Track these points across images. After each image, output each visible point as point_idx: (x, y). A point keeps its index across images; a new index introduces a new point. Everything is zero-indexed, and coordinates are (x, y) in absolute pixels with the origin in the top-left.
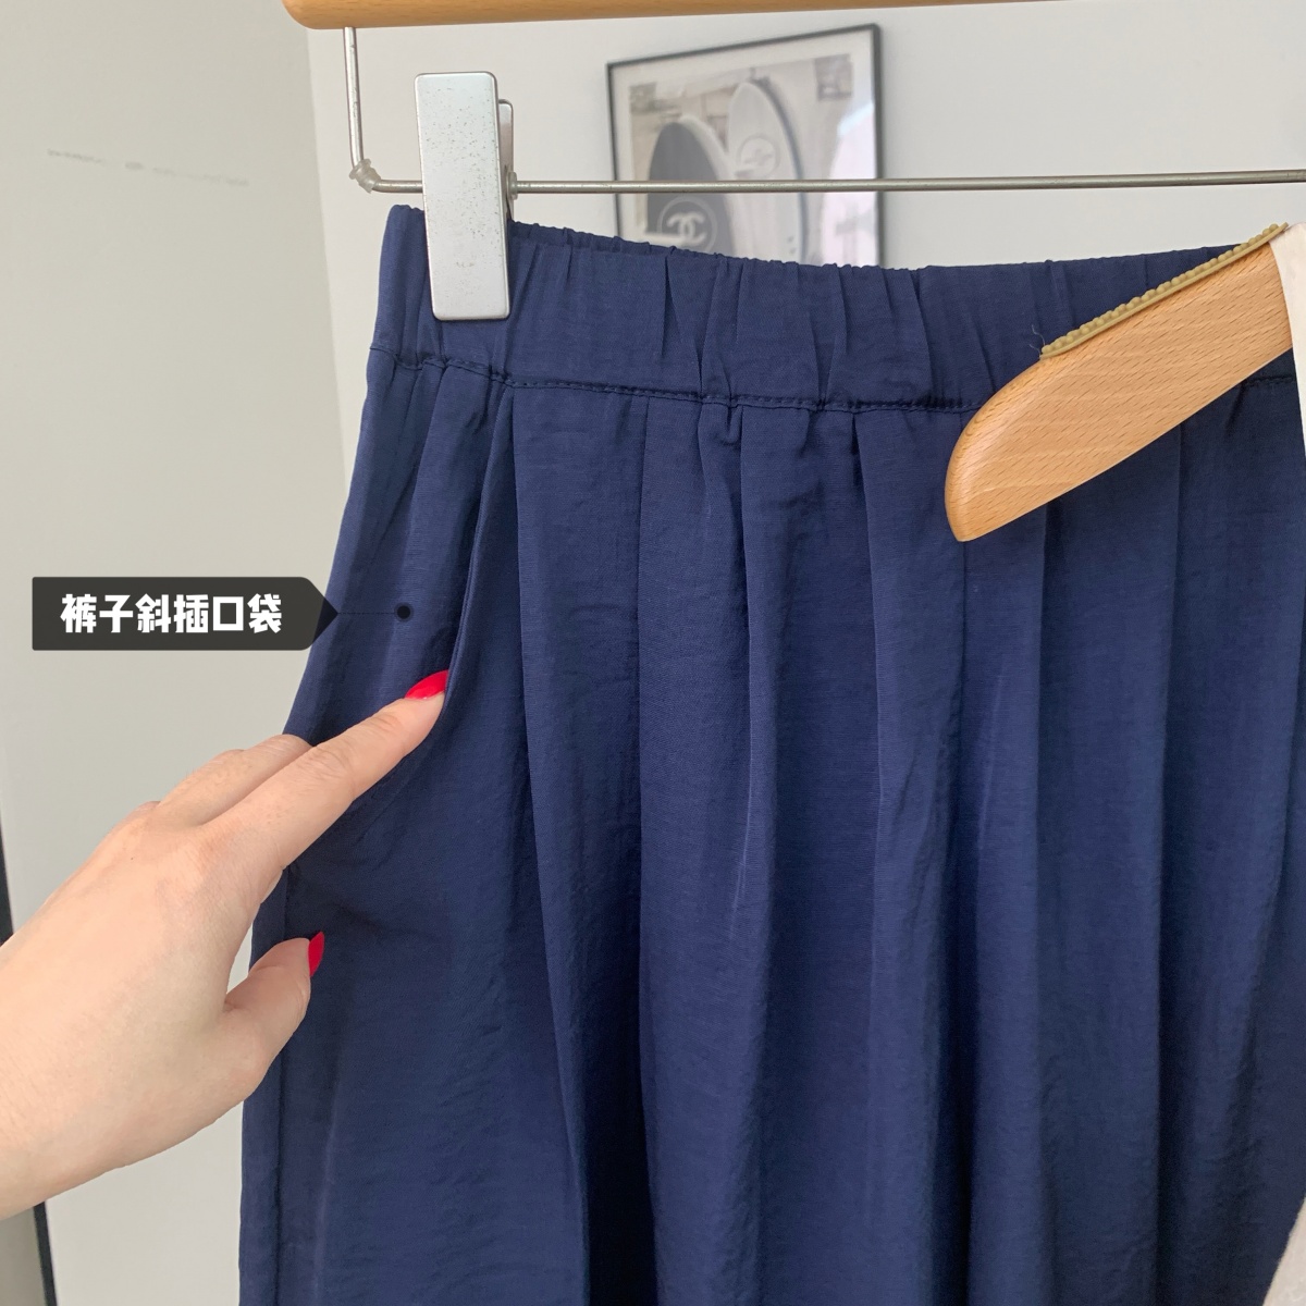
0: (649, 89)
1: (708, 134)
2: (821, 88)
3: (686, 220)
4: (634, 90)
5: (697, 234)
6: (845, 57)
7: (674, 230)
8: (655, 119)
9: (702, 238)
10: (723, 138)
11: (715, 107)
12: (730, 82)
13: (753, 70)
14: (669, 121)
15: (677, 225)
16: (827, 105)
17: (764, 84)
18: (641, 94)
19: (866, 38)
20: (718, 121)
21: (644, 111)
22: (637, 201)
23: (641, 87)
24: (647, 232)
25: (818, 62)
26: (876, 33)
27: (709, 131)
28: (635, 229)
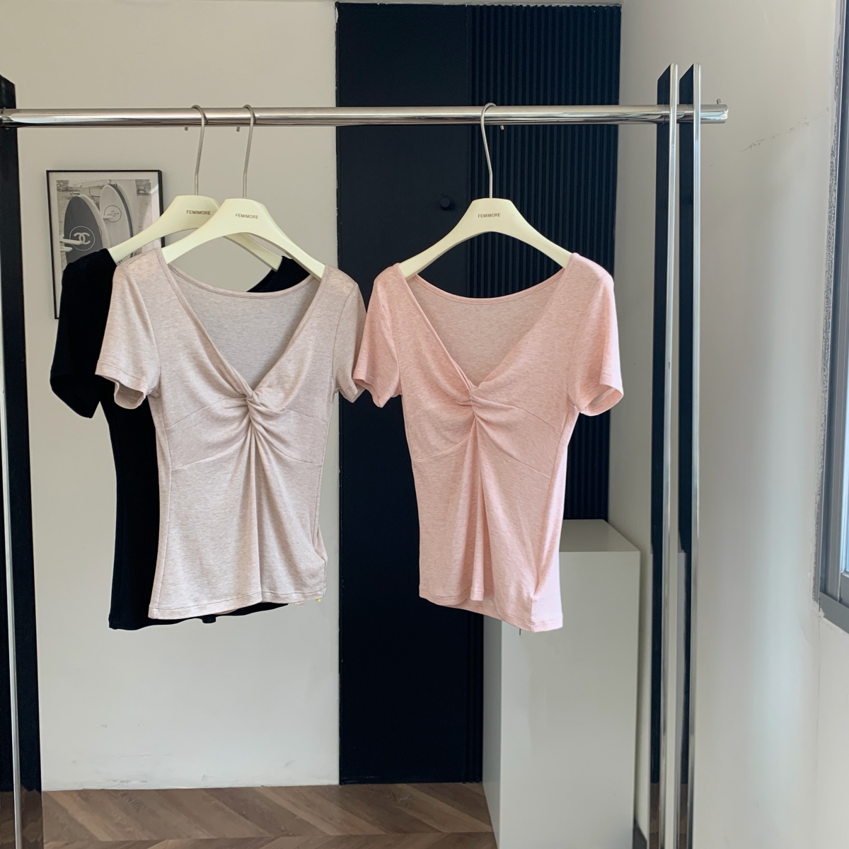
0: (66, 182)
1: (91, 203)
2: (138, 191)
3: (82, 235)
4: (57, 181)
5: (86, 241)
6: (148, 180)
7: (77, 238)
8: (68, 194)
9: (89, 242)
10: (98, 205)
11: (95, 193)
12: (101, 184)
13: (110, 180)
14: (74, 196)
15: (78, 236)
16: (141, 197)
17: (115, 187)
18: (62, 184)
19: (156, 174)
20: (95, 198)
21: (63, 191)
22: (60, 225)
23: (62, 181)
24: (66, 237)
25: (137, 181)
26: (160, 173)
27: (92, 201)
28: (59, 236)
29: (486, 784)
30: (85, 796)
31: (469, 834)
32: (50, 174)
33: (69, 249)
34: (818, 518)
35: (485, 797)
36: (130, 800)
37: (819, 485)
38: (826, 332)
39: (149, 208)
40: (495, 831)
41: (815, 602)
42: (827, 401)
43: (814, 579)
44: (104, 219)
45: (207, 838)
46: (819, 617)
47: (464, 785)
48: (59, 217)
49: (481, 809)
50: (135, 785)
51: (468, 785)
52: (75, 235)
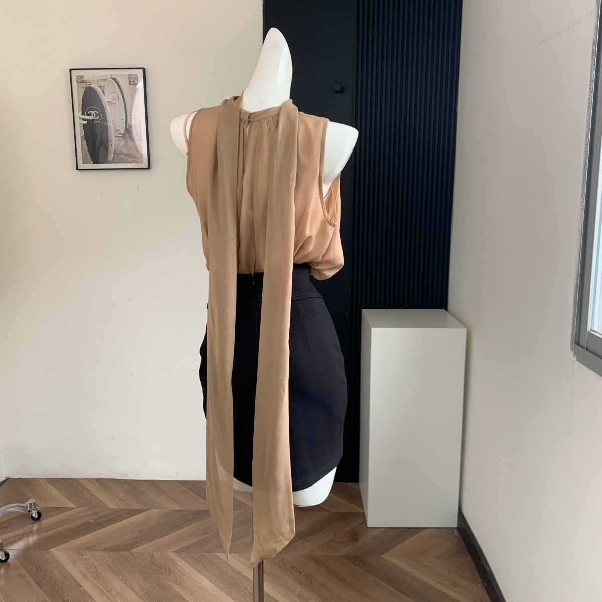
0: (82, 77)
1: (99, 91)
2: (130, 82)
3: (93, 112)
4: (77, 76)
5: (96, 117)
6: (137, 75)
7: (90, 115)
8: (84, 85)
9: (98, 117)
10: (103, 92)
11: (101, 84)
12: (105, 78)
13: (111, 75)
14: (88, 86)
15: (91, 113)
16: (131, 86)
17: (115, 79)
18: (80, 78)
19: (142, 71)
20: (102, 88)
21: (81, 83)
22: (79, 106)
23: (80, 76)
24: (82, 115)
25: (129, 75)
26: (144, 70)
27: (100, 90)
28: (78, 114)
29: (361, 484)
30: (101, 482)
31: (348, 514)
32: (72, 71)
33: (85, 122)
34: (575, 295)
35: (359, 492)
36: (129, 485)
37: (577, 273)
38: (585, 168)
39: (137, 93)
40: (365, 512)
41: (572, 352)
42: (584, 215)
43: (572, 336)
44: (108, 102)
45: (177, 509)
46: (574, 361)
47: (347, 484)
48: (78, 100)
49: (357, 498)
50: (132, 476)
51: (349, 484)
52: (89, 113)
